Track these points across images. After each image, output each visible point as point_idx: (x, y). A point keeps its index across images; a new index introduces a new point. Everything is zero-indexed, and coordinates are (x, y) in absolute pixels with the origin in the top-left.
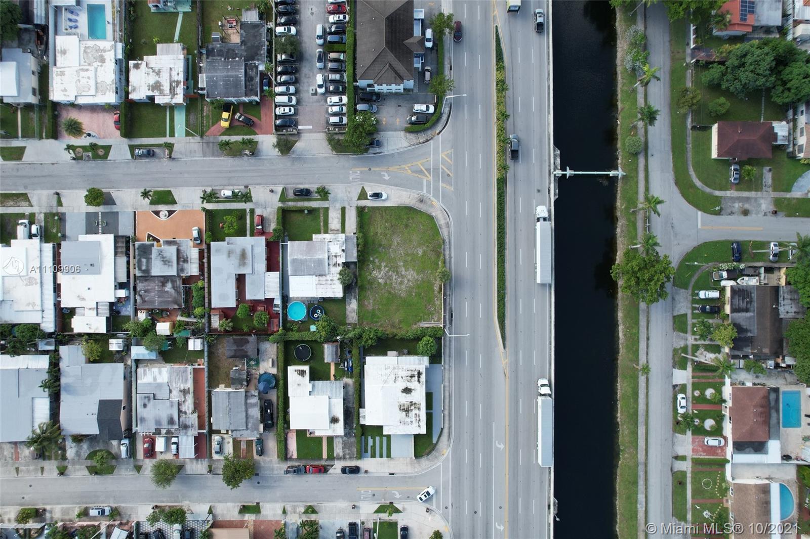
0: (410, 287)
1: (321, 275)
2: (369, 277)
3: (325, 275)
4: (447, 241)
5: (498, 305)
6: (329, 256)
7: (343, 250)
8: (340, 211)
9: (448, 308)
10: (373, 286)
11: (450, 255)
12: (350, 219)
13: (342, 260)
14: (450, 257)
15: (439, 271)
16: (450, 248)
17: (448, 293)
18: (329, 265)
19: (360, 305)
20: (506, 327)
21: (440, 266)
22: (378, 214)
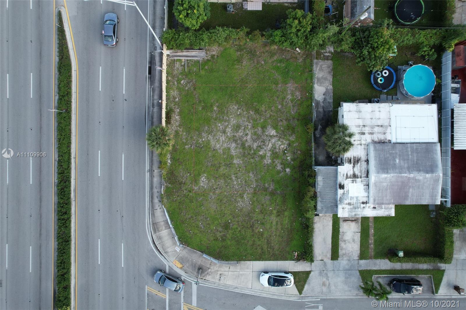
0: (220, 121)
1: (382, 142)
2: (292, 138)
3: (374, 142)
4: (156, 201)
5: (70, 88)
6: (367, 176)
7: (342, 187)
8: (341, 252)
9: (157, 84)
10: (285, 123)
11: (152, 176)
12: (324, 240)
13: (345, 169)
14: (151, 171)
15: (171, 148)
16: (151, 188)
17: (156, 109)
18: (367, 161)
19: (308, 91)
20: (57, 50)
21: (169, 156)
22: (276, 247)
